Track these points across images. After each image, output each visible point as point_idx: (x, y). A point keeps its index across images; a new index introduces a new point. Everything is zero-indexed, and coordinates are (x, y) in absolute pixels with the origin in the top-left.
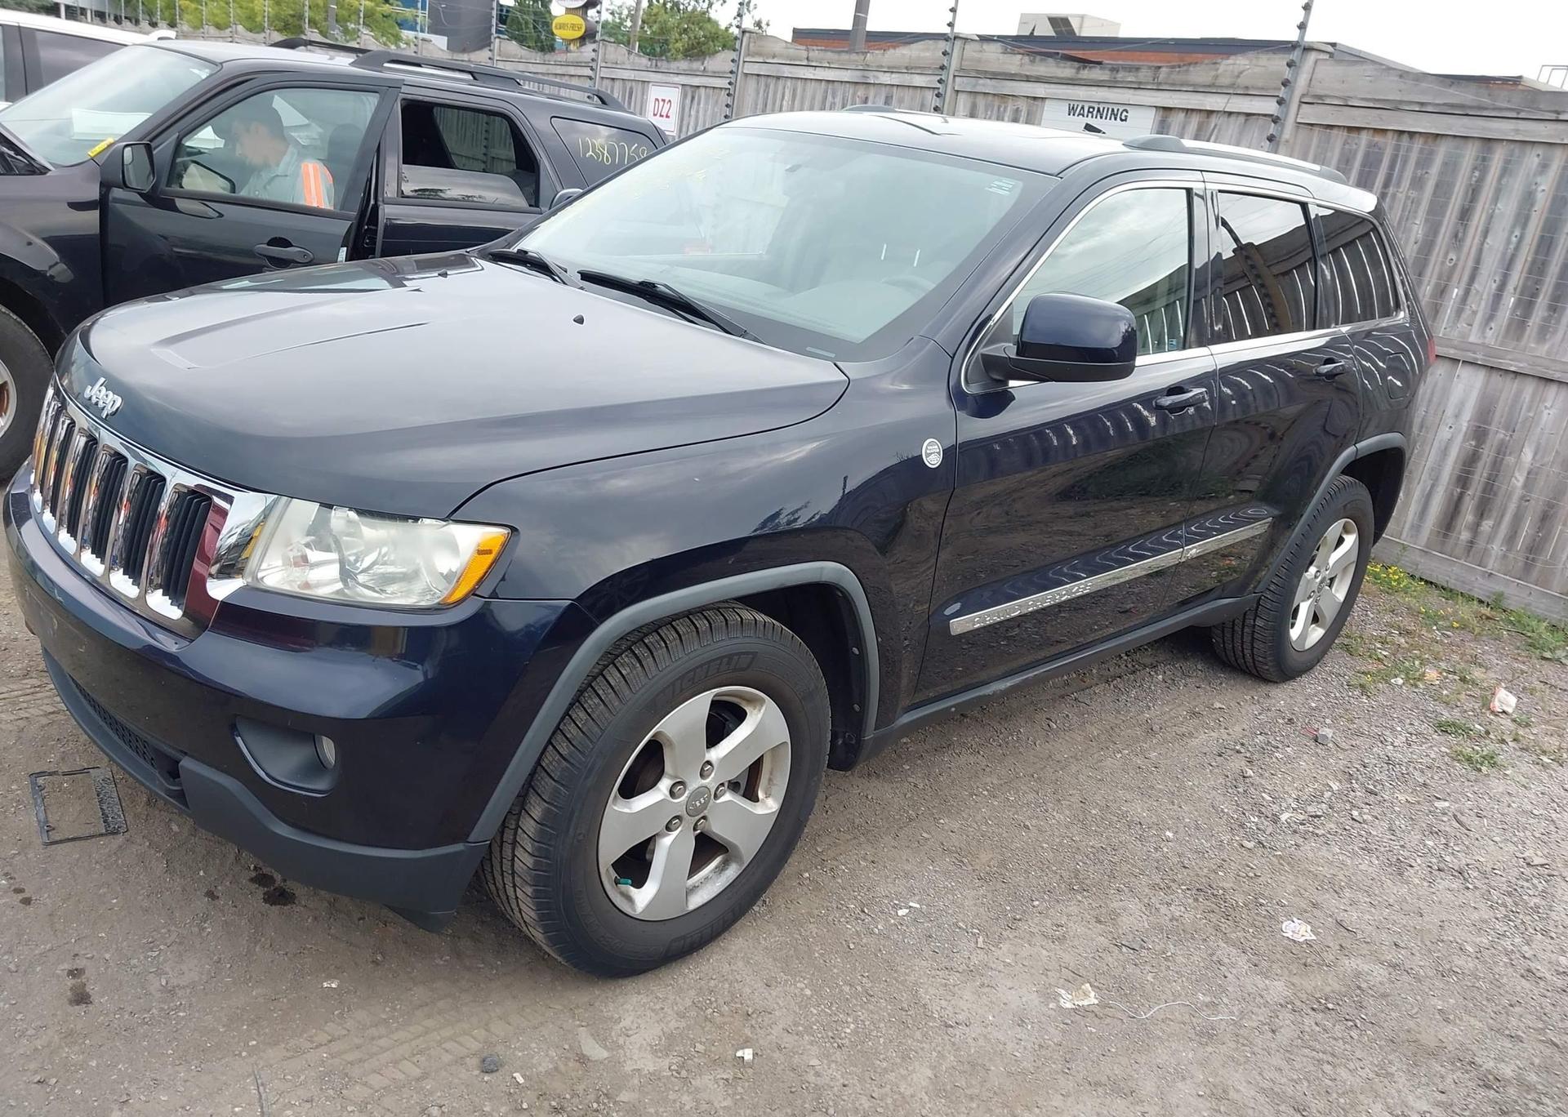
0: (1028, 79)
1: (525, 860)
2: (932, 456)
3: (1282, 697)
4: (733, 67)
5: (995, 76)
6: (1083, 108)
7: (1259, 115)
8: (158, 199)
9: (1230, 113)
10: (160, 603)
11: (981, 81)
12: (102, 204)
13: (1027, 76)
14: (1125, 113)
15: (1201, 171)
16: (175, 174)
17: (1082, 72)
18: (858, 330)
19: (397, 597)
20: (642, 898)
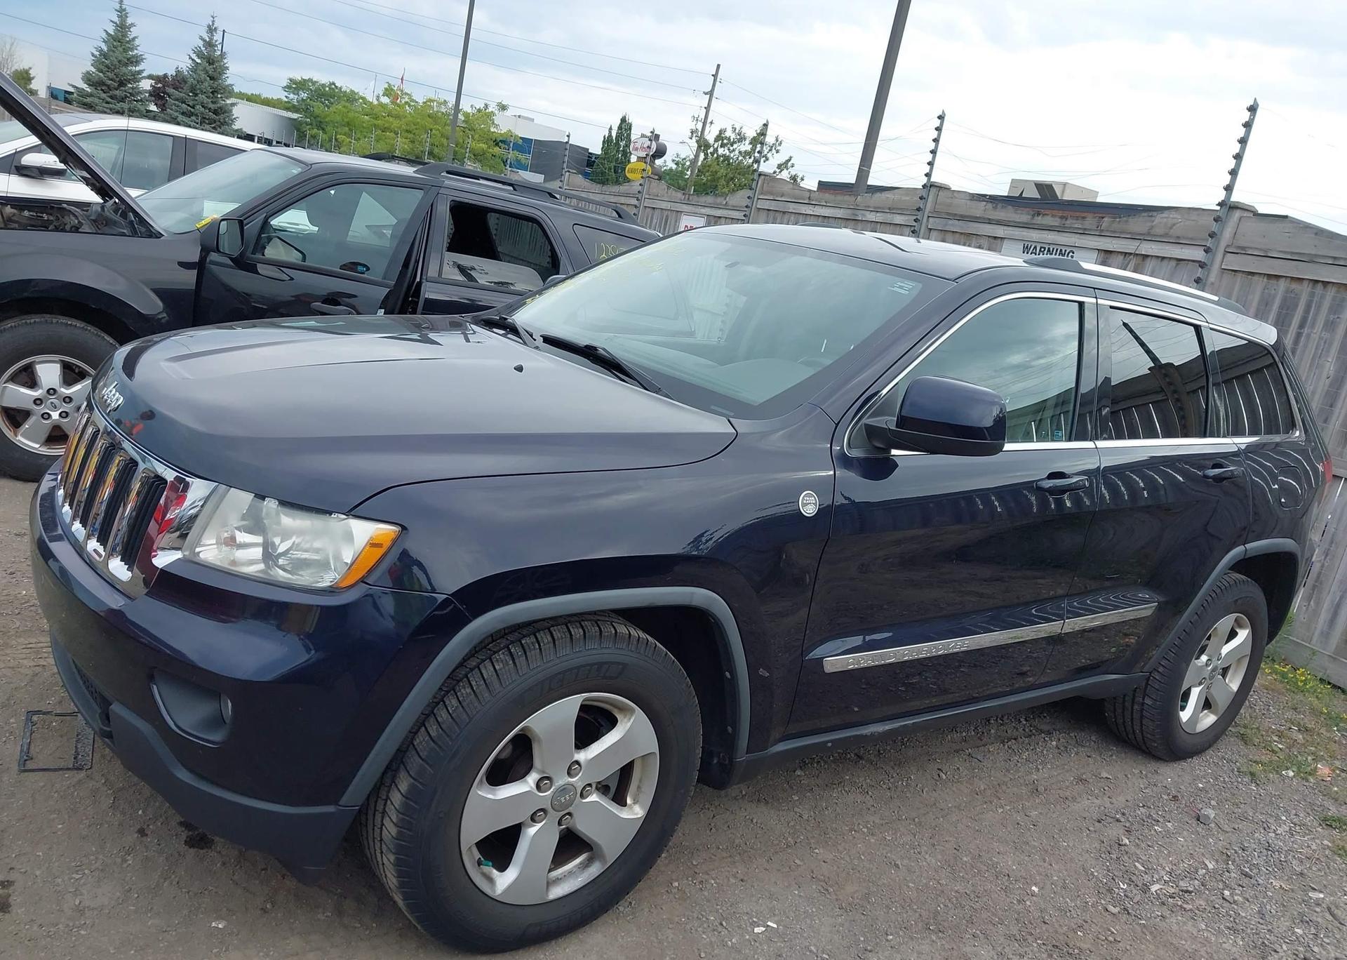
0: (990, 222)
1: (390, 830)
2: (809, 506)
3: (1170, 775)
4: (748, 202)
5: (962, 218)
6: (1035, 247)
7: (1189, 260)
8: (244, 263)
9: (1163, 258)
10: (118, 568)
11: (950, 222)
12: (200, 266)
13: (989, 219)
14: (1071, 254)
15: (1094, 288)
16: (260, 246)
17: (1036, 218)
18: (756, 394)
19: (305, 578)
20: (503, 881)
